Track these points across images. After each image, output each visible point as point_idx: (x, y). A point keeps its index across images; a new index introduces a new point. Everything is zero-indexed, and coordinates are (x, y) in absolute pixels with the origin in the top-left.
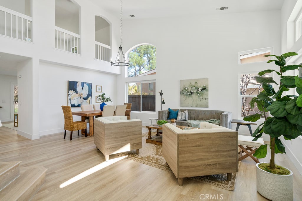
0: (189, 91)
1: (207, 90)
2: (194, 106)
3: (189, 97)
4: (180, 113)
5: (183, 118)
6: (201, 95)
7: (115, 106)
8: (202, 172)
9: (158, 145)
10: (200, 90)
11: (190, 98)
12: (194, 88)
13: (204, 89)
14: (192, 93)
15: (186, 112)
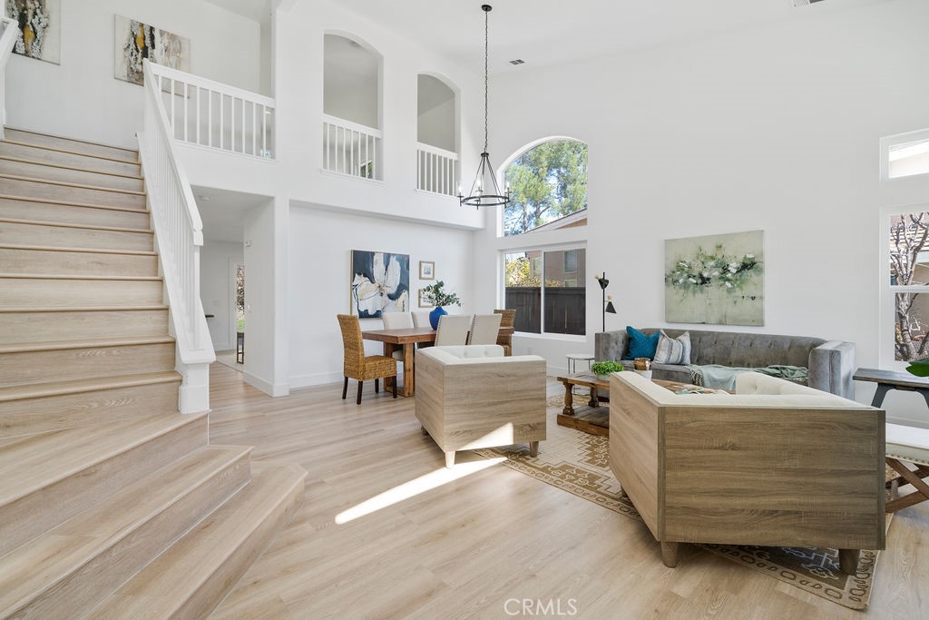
0: (694, 274)
1: (761, 271)
2: (713, 319)
3: (694, 292)
4: (663, 342)
5: (674, 358)
6: (738, 286)
7: (469, 317)
8: (744, 534)
9: (596, 435)
10: (735, 271)
11: (699, 295)
12: (712, 263)
13: (747, 266)
14: (704, 281)
15: (686, 340)
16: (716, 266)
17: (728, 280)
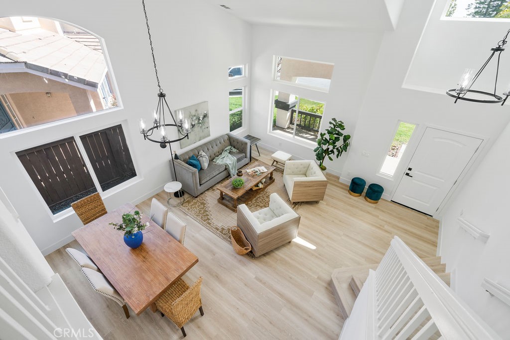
1: (208, 117)
2: (197, 140)
6: (203, 124)
10: (202, 119)
11: (192, 133)
13: (205, 116)
14: (193, 126)
16: (196, 119)
17: (200, 123)
